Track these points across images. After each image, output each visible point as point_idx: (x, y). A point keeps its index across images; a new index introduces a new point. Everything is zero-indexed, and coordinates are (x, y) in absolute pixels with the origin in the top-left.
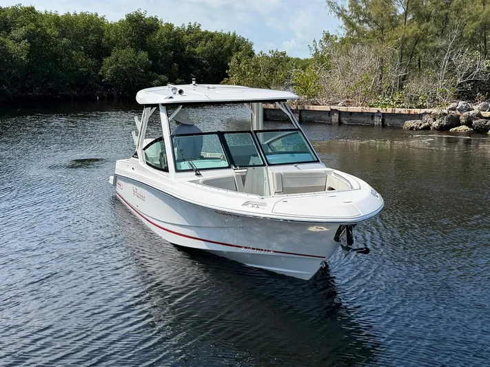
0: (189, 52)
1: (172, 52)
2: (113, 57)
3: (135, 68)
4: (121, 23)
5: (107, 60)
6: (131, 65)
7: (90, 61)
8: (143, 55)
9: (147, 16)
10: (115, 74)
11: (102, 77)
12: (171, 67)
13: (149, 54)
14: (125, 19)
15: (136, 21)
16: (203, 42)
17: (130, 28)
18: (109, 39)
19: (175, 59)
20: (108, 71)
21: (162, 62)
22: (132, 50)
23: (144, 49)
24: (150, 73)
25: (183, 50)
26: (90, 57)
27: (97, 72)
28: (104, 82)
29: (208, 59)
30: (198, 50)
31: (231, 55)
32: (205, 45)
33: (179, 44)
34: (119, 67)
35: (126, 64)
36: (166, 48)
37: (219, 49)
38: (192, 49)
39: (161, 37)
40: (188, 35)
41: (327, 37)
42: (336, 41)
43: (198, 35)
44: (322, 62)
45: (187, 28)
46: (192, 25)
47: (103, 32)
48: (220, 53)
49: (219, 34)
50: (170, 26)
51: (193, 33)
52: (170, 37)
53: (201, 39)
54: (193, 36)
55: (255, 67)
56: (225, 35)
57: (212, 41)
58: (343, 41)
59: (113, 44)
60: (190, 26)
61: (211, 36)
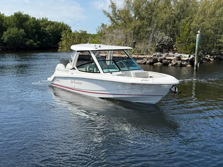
0: (43, 30)
1: (35, 30)
2: (8, 31)
3: (18, 36)
4: (12, 16)
5: (5, 33)
6: (16, 35)
8: (22, 31)
9: (24, 14)
10: (9, 39)
11: (3, 40)
12: (34, 36)
13: (25, 30)
14: (13, 15)
15: (19, 16)
16: (49, 26)
17: (16, 19)
18: (6, 23)
19: (37, 33)
20: (6, 38)
21: (30, 34)
22: (17, 28)
23: (22, 28)
24: (25, 38)
25: (41, 29)
27: (1, 38)
28: (4, 42)
29: (51, 33)
30: (47, 29)
31: (62, 31)
32: (50, 27)
33: (38, 26)
34: (11, 36)
35: (14, 35)
36: (32, 28)
37: (56, 29)
38: (44, 29)
39: (30, 23)
40: (42, 22)
41: (103, 25)
42: (107, 27)
43: (46, 22)
44: (102, 36)
45: (41, 19)
46: (44, 18)
47: (3, 20)
48: (57, 31)
49: (56, 23)
50: (34, 19)
51: (44, 22)
52: (34, 23)
53: (48, 24)
54: (44, 23)
55: (73, 37)
56: (59, 23)
57: (53, 25)
58: (110, 27)
59: (8, 26)
60: (43, 19)
61: (53, 23)
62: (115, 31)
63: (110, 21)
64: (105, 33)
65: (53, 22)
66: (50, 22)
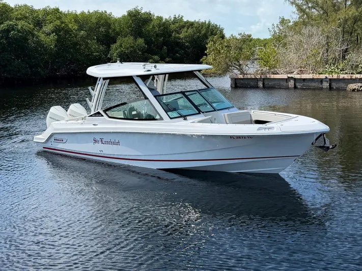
0: (175, 37)
1: (162, 38)
2: (118, 44)
3: (135, 51)
4: (124, 17)
5: (113, 46)
6: (132, 49)
7: (101, 48)
8: (141, 41)
9: (143, 12)
11: (110, 59)
12: (161, 49)
13: (145, 40)
14: (126, 14)
15: (135, 16)
16: (185, 29)
17: (131, 21)
18: (114, 30)
19: (165, 43)
20: (115, 54)
21: (154, 46)
22: (132, 38)
23: (141, 37)
24: (146, 54)
25: (171, 35)
26: (101, 44)
27: (106, 55)
29: (189, 42)
30: (181, 36)
31: (207, 38)
32: (187, 32)
33: (167, 31)
34: (122, 51)
35: (128, 49)
36: (157, 35)
37: (198, 34)
38: (177, 35)
39: (154, 27)
40: (174, 24)
41: (283, 21)
42: (289, 24)
43: (181, 24)
44: (280, 41)
45: (173, 19)
46: (177, 16)
47: (110, 25)
48: (199, 37)
49: (198, 23)
50: (160, 18)
51: (177, 23)
52: (160, 27)
53: (183, 27)
54: (177, 25)
55: (228, 47)
56: (202, 23)
57: (192, 28)
58: (296, 24)
59: (118, 34)
60: (175, 18)
61: (191, 25)
62: (305, 31)
63: (296, 12)
64: (285, 36)
65: (193, 22)
66: (188, 22)
